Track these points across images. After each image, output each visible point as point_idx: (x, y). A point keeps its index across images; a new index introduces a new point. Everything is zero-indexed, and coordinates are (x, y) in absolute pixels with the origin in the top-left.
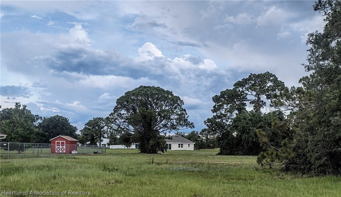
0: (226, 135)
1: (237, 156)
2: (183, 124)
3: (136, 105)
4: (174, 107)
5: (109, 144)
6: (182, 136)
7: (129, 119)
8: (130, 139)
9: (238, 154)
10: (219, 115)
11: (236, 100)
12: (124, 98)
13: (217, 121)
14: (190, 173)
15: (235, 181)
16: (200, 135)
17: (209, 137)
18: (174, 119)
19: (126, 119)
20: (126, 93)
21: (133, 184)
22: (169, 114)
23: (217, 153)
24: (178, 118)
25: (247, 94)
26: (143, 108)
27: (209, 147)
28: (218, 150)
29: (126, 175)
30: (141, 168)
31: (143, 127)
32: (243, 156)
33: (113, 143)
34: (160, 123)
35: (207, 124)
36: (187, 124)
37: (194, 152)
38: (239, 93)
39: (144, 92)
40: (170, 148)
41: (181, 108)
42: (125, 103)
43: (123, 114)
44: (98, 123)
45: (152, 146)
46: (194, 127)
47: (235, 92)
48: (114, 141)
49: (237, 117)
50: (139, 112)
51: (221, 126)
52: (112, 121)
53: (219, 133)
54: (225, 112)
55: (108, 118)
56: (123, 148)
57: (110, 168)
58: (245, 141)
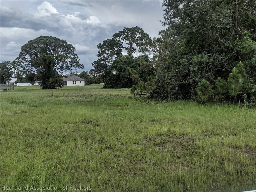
0: (108, 74)
1: (117, 89)
2: (76, 65)
3: (38, 51)
4: (68, 52)
5: (16, 83)
6: (75, 75)
7: (32, 62)
8: (34, 78)
9: (117, 88)
10: (102, 58)
11: (115, 47)
12: (28, 45)
13: (101, 63)
14: (81, 103)
15: (115, 107)
16: (89, 74)
17: (96, 75)
18: (68, 62)
19: (30, 62)
20: (29, 41)
21: (36, 113)
22: (64, 58)
23: (102, 87)
24: (71, 61)
25: (122, 42)
26: (43, 54)
27: (96, 83)
28: (102, 85)
29: (30, 107)
30: (43, 100)
31: (44, 68)
32: (121, 89)
33: (20, 81)
34: (57, 65)
35: (94, 66)
36: (78, 66)
37: (85, 87)
38: (117, 42)
39: (44, 40)
40: (66, 84)
41: (73, 53)
42: (29, 50)
43: (27, 58)
44: (6, 65)
45: (52, 83)
46: (84, 68)
47: (114, 41)
48: (21, 80)
49: (116, 60)
50: (40, 56)
51: (104, 67)
52: (18, 64)
53: (103, 72)
54: (107, 56)
55: (14, 62)
56: (28, 85)
57: (17, 101)
58: (122, 77)
